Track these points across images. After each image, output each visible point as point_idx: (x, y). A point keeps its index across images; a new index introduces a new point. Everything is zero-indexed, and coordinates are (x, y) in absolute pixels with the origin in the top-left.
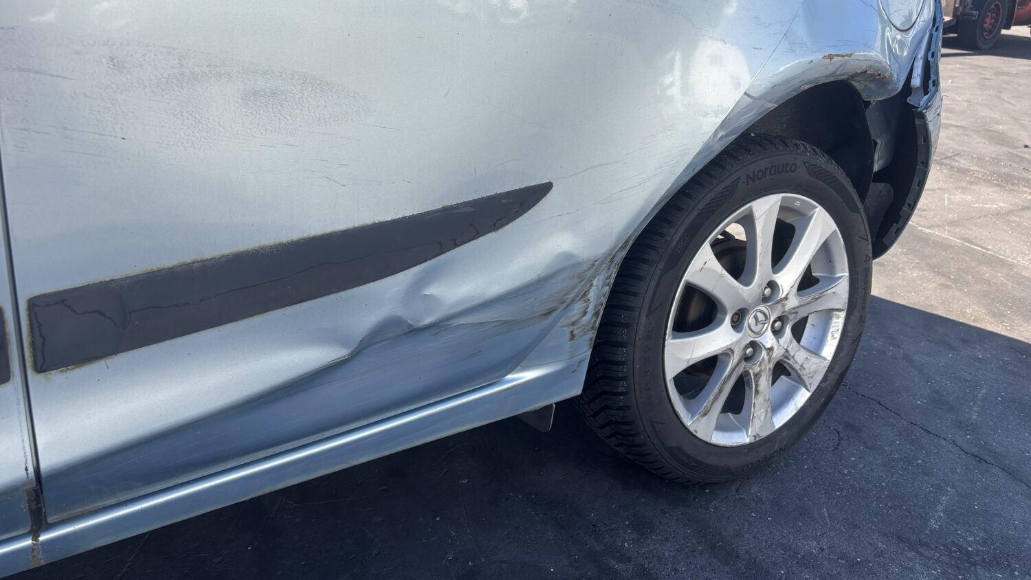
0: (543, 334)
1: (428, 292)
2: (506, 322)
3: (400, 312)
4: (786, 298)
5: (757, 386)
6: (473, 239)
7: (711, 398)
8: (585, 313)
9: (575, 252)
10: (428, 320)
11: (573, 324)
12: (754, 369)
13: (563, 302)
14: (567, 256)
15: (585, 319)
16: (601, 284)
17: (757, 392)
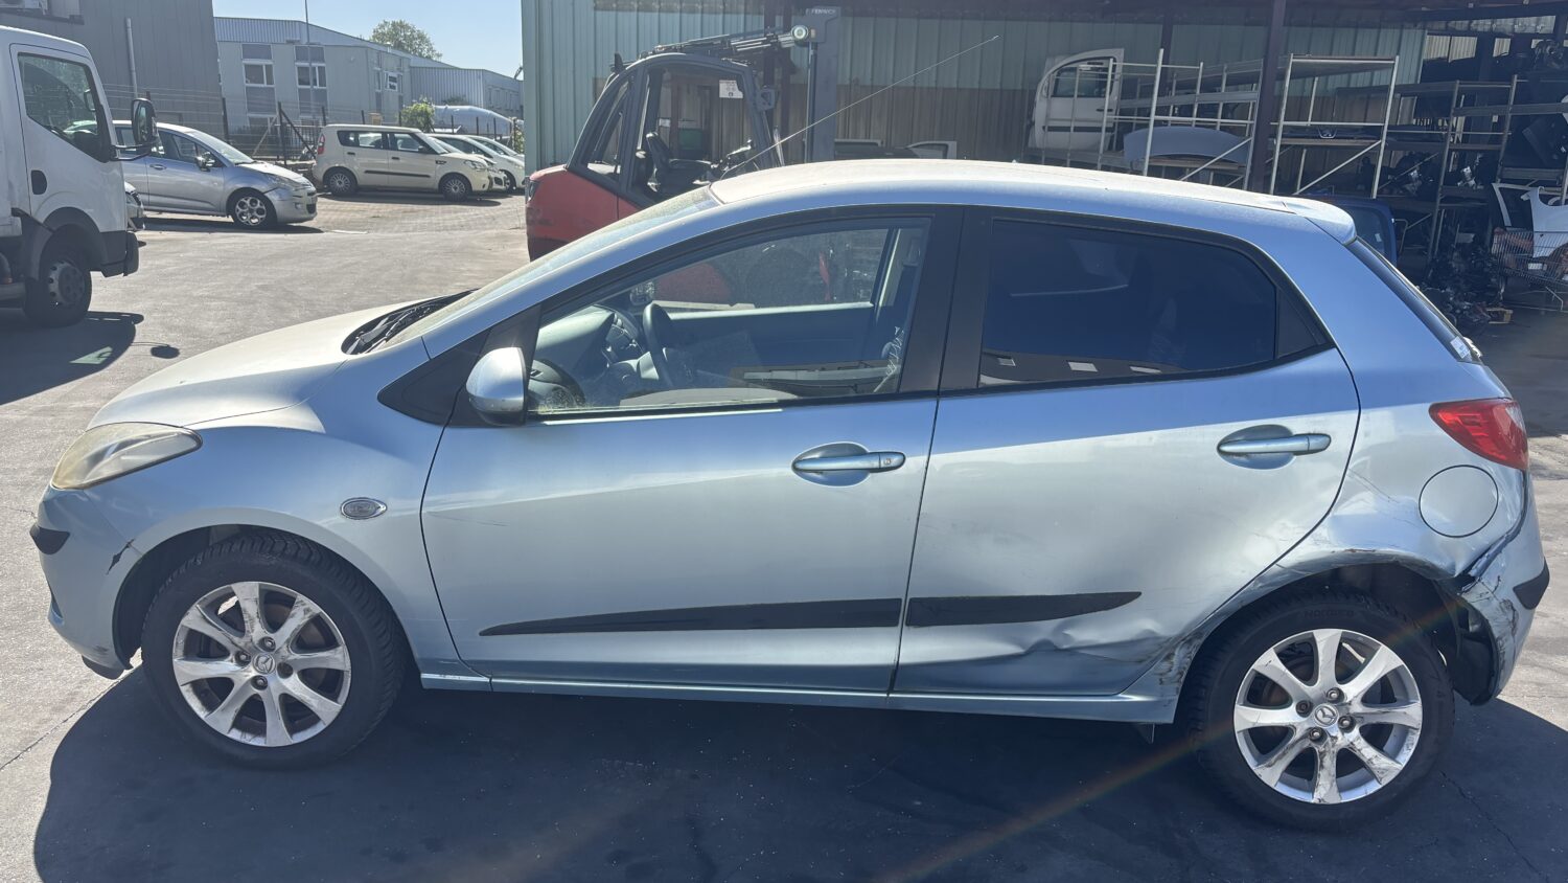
0: (1140, 674)
1: (1067, 632)
2: (1111, 660)
3: (1051, 638)
4: (1350, 703)
5: (1322, 761)
6: (1091, 612)
7: (1276, 757)
8: (1170, 670)
9: (1155, 630)
10: (1065, 647)
11: (1161, 674)
12: (1319, 748)
13: (1149, 657)
14: (1152, 632)
15: (1170, 674)
16: (1182, 656)
17: (1322, 766)
